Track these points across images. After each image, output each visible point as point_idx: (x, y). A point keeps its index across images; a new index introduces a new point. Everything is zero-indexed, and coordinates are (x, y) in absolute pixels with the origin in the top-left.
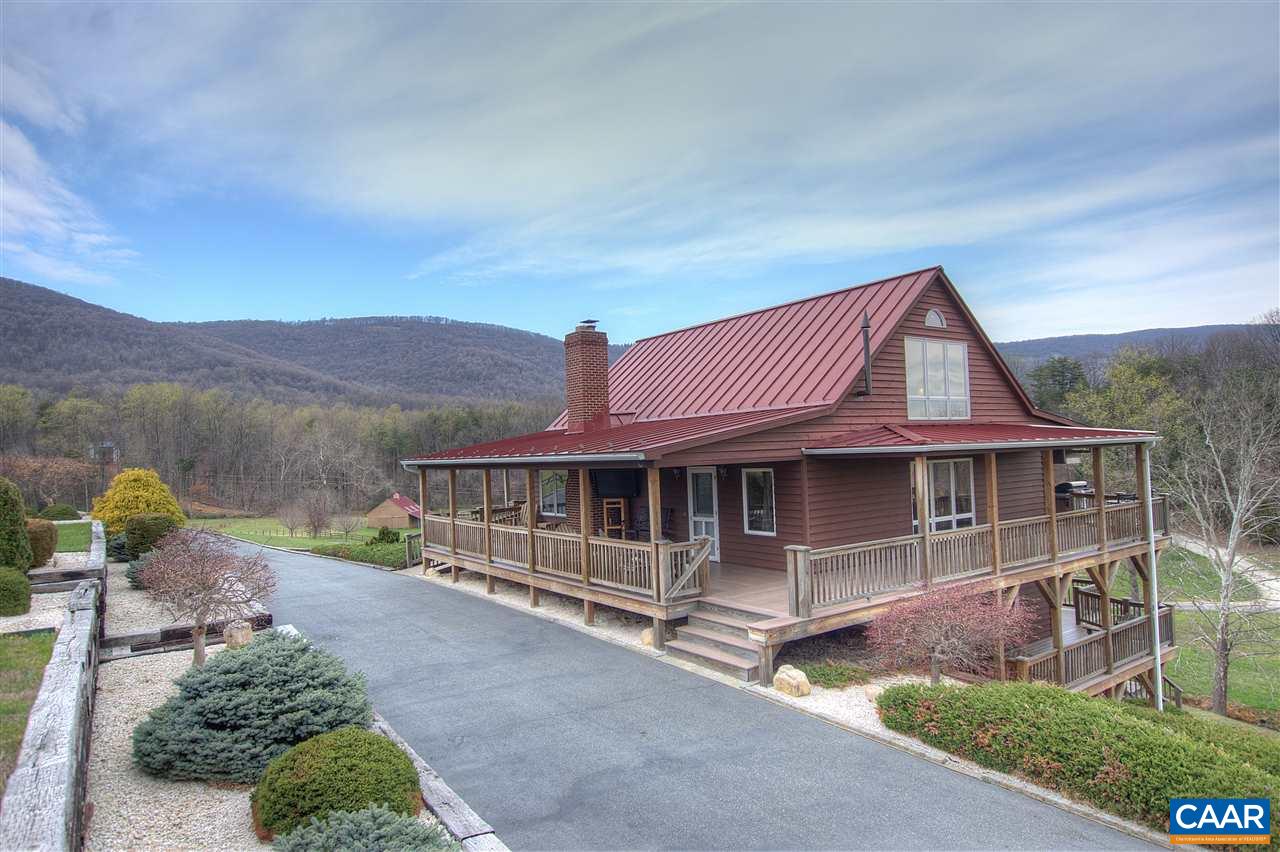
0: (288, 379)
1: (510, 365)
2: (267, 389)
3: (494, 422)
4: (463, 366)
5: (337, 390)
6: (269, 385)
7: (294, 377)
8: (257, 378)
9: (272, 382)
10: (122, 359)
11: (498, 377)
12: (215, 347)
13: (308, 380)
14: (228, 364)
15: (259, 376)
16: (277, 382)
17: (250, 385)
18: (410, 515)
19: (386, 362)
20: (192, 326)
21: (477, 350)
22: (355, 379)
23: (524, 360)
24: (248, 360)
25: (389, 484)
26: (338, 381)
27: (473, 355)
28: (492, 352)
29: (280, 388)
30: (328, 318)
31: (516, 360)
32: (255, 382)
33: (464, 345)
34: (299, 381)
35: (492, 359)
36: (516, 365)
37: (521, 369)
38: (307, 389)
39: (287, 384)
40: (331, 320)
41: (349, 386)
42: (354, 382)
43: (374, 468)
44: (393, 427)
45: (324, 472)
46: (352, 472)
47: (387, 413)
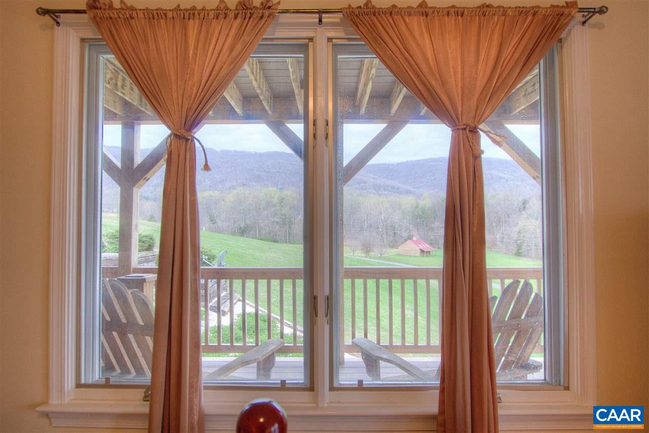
0: (389, 188)
1: (501, 178)
2: (381, 193)
5: (410, 192)
6: (382, 191)
7: (392, 187)
8: (377, 188)
9: (383, 190)
12: (362, 175)
13: (398, 189)
14: (365, 183)
16: (385, 190)
17: (374, 191)
18: (420, 249)
23: (509, 175)
24: (374, 181)
26: (412, 189)
28: (490, 172)
29: (386, 192)
31: (505, 176)
34: (395, 189)
35: (491, 175)
36: (504, 178)
37: (507, 181)
39: (389, 191)
42: (419, 189)
43: (409, 225)
44: (423, 205)
45: (383, 225)
46: (397, 226)
47: (422, 198)
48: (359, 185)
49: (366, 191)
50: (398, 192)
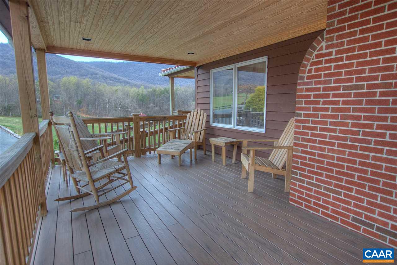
0: (113, 79)
2: (107, 82)
7: (115, 78)
8: (105, 79)
9: (109, 80)
10: (67, 72)
12: (93, 69)
13: (119, 79)
14: (96, 74)
15: (105, 78)
16: (110, 80)
17: (103, 80)
19: (142, 75)
25: (140, 110)
29: (112, 82)
32: (104, 80)
34: (117, 79)
39: (113, 80)
42: (132, 81)
43: (136, 105)
44: (141, 93)
45: (120, 105)
46: (128, 106)
47: (140, 89)
48: (92, 75)
49: (97, 80)
50: (119, 82)
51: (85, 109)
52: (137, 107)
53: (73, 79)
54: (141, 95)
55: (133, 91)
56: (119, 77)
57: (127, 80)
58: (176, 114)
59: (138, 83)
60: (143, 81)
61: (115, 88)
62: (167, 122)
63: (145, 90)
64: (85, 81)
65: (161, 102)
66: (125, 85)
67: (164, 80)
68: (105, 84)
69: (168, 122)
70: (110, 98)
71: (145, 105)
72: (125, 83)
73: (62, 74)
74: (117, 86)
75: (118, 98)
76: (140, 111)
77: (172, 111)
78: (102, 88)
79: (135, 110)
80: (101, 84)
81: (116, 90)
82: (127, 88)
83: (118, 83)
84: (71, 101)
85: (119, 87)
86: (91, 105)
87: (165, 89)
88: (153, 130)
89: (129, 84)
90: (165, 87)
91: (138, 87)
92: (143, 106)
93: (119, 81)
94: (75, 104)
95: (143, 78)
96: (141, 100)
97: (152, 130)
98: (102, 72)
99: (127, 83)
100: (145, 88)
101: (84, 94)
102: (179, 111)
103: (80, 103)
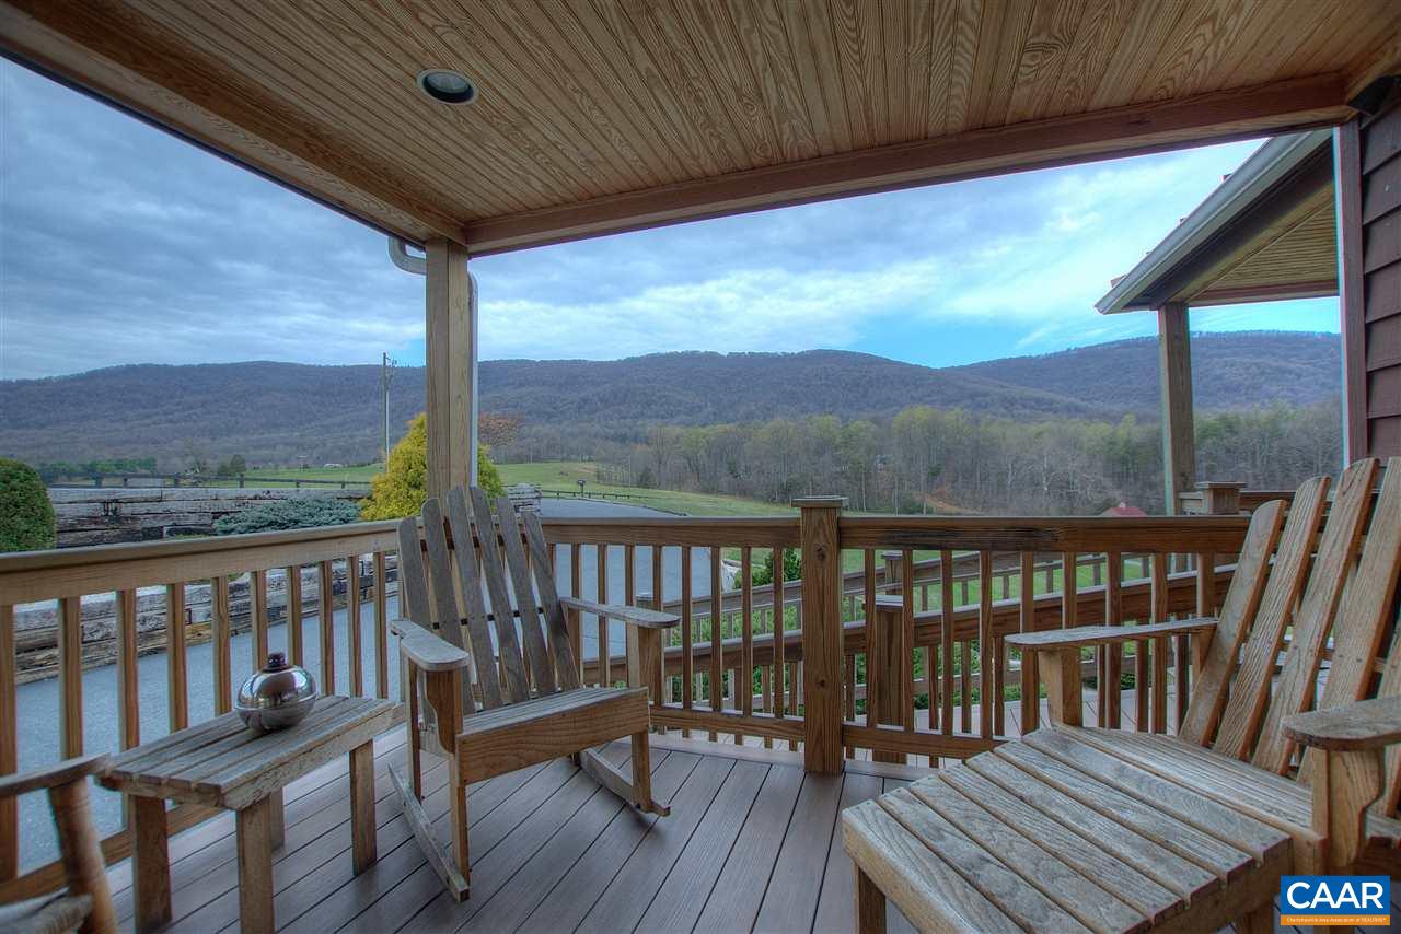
0: (1033, 403)
1: (1283, 371)
2: (1015, 412)
3: (1256, 428)
4: (1219, 378)
5: (1078, 410)
6: (1018, 409)
7: (1038, 401)
8: (1007, 405)
9: (1019, 406)
10: (912, 398)
11: (1265, 386)
12: (976, 383)
13: (1051, 402)
14: (985, 395)
15: (1009, 403)
16: (1024, 406)
17: (1002, 410)
19: (1129, 382)
20: (961, 368)
21: (1238, 359)
22: (1097, 400)
23: (1304, 364)
24: (1001, 391)
25: (1117, 494)
27: (1232, 366)
28: (1259, 360)
29: (1027, 412)
30: (1073, 348)
31: (1291, 366)
32: (1006, 408)
33: (1221, 356)
34: (1045, 403)
35: (1258, 367)
36: (1290, 372)
38: (1050, 410)
39: (1032, 407)
40: (1075, 349)
41: (1090, 406)
42: (1096, 402)
43: (1102, 477)
44: (1126, 437)
45: (1047, 479)
46: (1076, 481)
47: (1121, 425)
48: (972, 399)
49: (986, 410)
51: (947, 488)
52: (1108, 482)
53: (921, 412)
54: (1122, 444)
55: (1094, 432)
56: (1051, 395)
57: (1078, 402)
58: (1200, 506)
59: (1117, 408)
60: (1135, 399)
61: (1033, 428)
62: (1055, 562)
63: (1137, 428)
64: (954, 416)
65: (1204, 464)
66: (1069, 418)
67: (1219, 390)
68: (1009, 420)
69: (1062, 561)
70: (1018, 458)
71: (1136, 476)
72: (1069, 411)
73: (902, 406)
74: (1042, 422)
75: (1042, 457)
76: (1119, 499)
77: (1177, 492)
78: (995, 430)
79: (1100, 492)
80: (994, 420)
81: (1039, 434)
82: (1074, 426)
83: (1049, 414)
84: (912, 469)
85: (1049, 424)
86: (964, 477)
87: (1223, 419)
88: (1018, 600)
89: (1082, 415)
90: (1223, 411)
91: (1116, 419)
92: (1131, 480)
93: (1049, 407)
94: (923, 478)
95: (1134, 391)
96: (1123, 461)
97: (1006, 597)
98: (1002, 387)
99: (1073, 410)
100: (1139, 420)
101: (948, 451)
102: (1218, 492)
103: (935, 473)
